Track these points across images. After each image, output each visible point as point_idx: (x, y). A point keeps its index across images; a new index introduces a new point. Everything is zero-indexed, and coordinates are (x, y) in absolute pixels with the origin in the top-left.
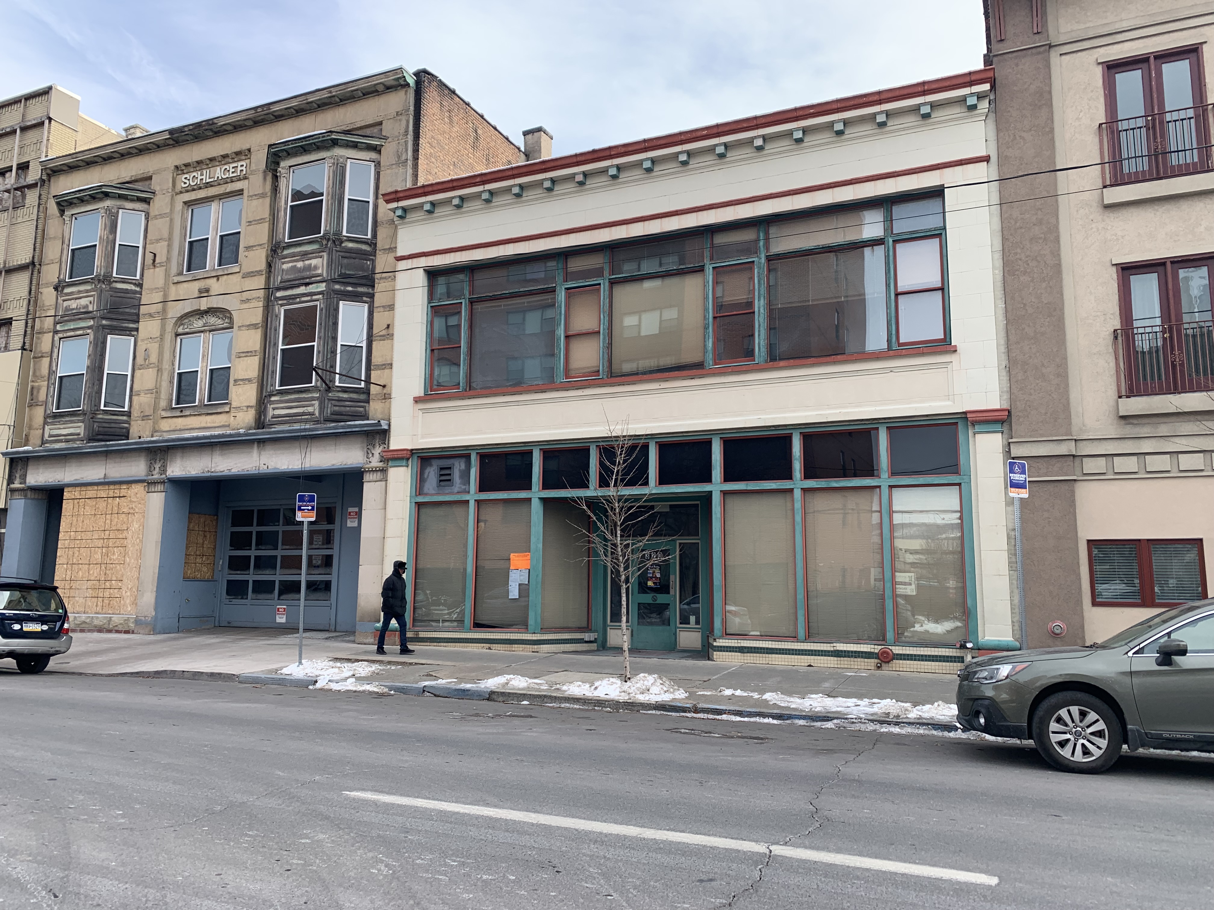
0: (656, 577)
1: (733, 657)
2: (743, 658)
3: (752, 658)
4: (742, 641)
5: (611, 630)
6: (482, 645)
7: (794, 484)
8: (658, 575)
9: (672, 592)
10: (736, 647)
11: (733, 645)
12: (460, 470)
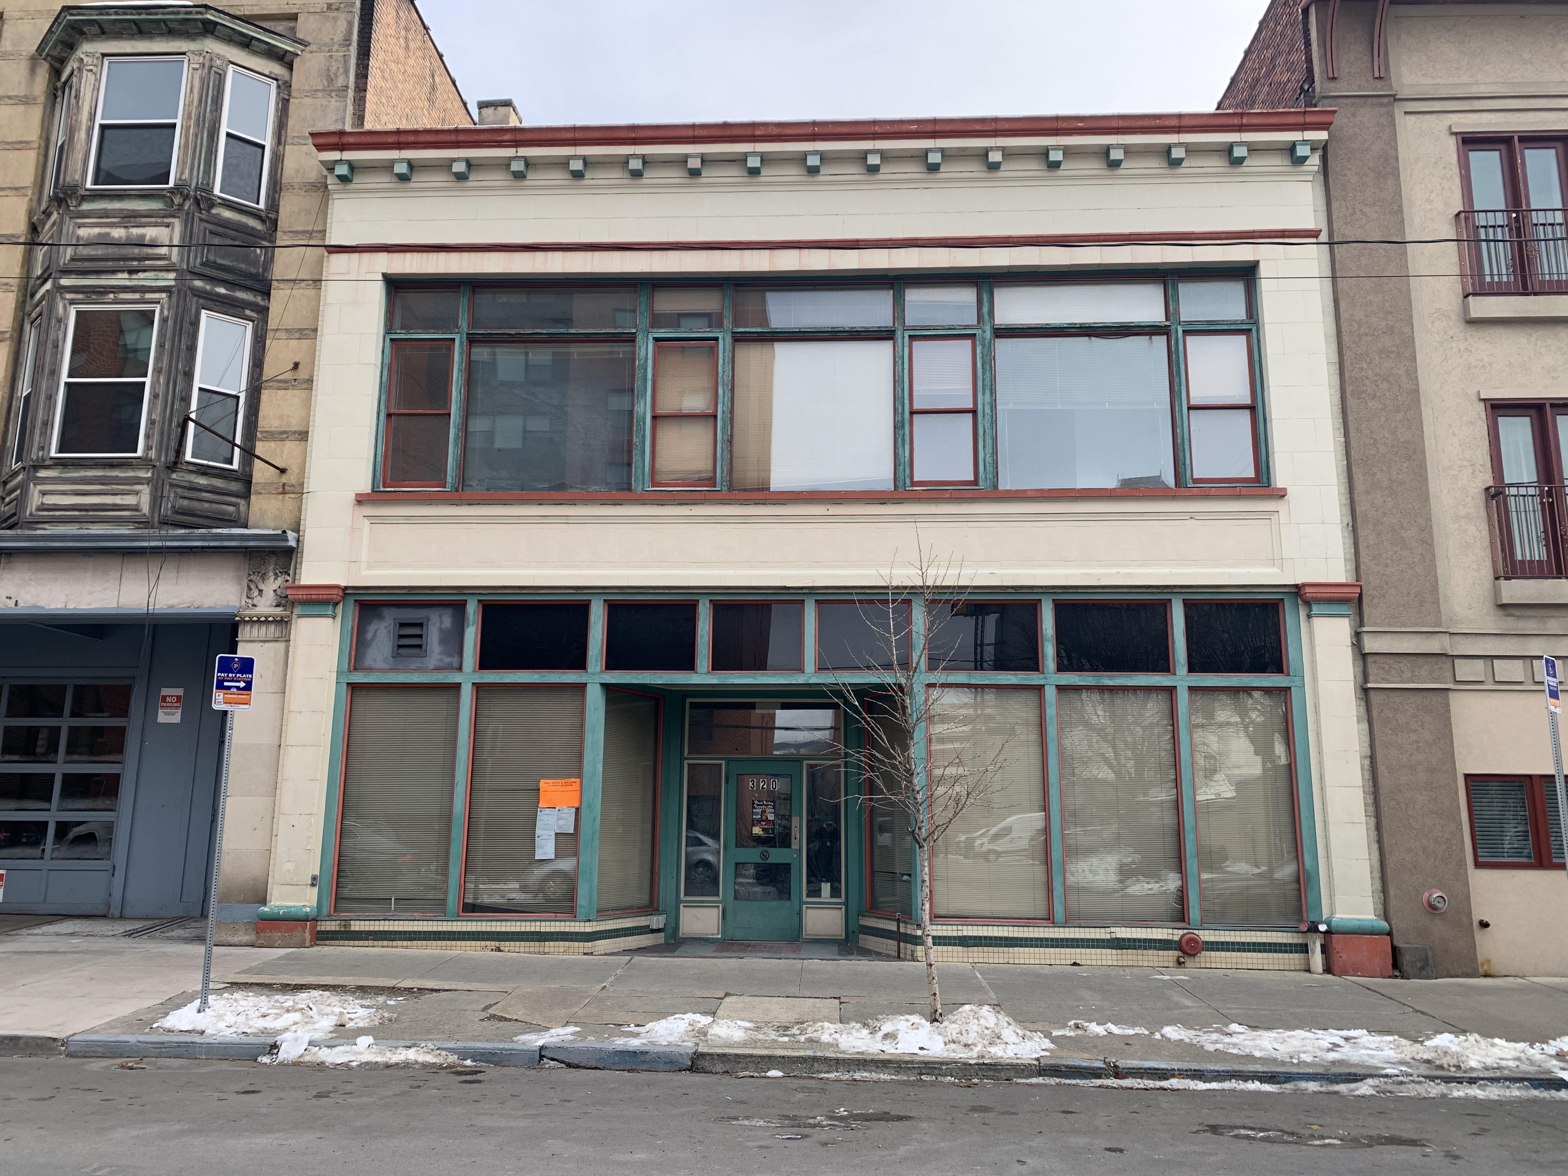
0: (767, 820)
1: (950, 954)
2: (965, 954)
3: (981, 955)
4: (965, 927)
5: (686, 909)
6: (483, 943)
7: (1045, 678)
8: (771, 817)
9: (795, 845)
10: (955, 938)
11: (950, 934)
12: (441, 630)
